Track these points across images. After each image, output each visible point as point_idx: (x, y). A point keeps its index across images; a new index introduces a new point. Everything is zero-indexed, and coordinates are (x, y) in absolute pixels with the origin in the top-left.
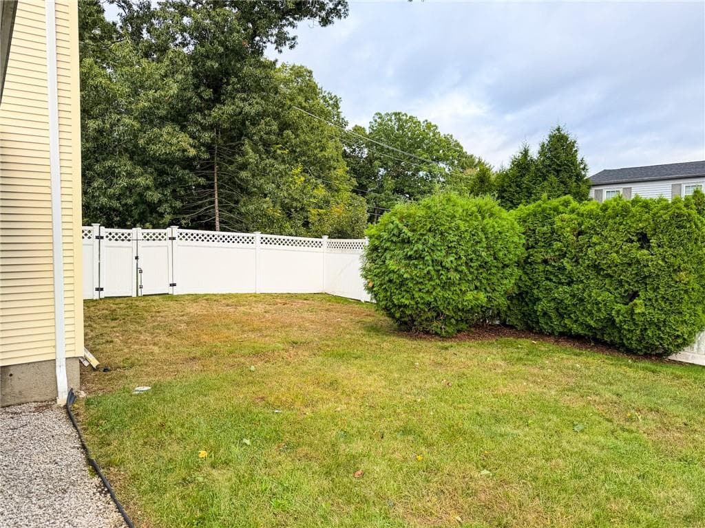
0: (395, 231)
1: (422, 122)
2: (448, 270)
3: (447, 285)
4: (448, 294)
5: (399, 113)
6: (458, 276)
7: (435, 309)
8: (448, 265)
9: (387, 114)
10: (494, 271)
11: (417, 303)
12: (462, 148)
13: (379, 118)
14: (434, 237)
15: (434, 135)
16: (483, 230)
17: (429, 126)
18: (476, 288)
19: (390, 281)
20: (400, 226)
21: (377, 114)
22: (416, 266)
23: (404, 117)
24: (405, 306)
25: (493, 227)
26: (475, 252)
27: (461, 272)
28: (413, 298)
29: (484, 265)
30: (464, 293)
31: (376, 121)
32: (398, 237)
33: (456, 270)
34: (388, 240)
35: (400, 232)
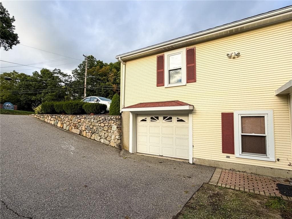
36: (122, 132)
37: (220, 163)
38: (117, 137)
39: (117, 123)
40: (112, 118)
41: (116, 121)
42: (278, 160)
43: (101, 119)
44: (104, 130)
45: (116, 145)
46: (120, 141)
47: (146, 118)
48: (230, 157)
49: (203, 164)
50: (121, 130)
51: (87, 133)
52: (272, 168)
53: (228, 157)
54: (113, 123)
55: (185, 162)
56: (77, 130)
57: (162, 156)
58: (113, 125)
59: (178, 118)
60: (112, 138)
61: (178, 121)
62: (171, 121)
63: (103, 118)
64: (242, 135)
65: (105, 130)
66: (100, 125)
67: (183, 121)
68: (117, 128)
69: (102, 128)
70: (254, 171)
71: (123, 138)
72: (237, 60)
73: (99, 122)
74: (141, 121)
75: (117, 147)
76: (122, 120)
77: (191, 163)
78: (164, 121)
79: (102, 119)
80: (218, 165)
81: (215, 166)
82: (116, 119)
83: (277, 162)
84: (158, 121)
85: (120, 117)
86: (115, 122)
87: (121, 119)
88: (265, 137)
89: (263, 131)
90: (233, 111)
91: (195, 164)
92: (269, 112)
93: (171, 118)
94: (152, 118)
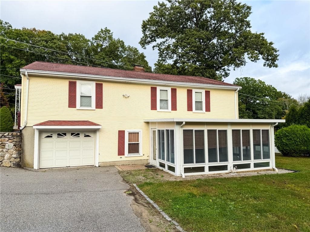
0: (284, 134)
1: (257, 81)
2: (297, 142)
3: (297, 145)
4: (298, 147)
5: (247, 78)
6: (300, 143)
7: (295, 150)
8: (298, 141)
9: (241, 78)
10: (308, 142)
11: (290, 149)
12: (276, 90)
13: (237, 80)
14: (294, 135)
15: (263, 86)
16: (305, 134)
17: (260, 82)
18: (304, 146)
19: (283, 144)
20: (286, 133)
21: (236, 78)
22: (290, 141)
23: (249, 79)
24: (287, 150)
25: (307, 133)
26: (303, 138)
27: (300, 142)
28: (289, 148)
29: (306, 141)
30: (301, 147)
31: (236, 81)
32: (285, 135)
33: (299, 142)
34: (282, 136)
35: (286, 134)
36: (23, 150)
37: (116, 162)
38: (14, 156)
39: (15, 140)
40: (5, 135)
41: (12, 138)
42: (144, 155)
45: (12, 164)
46: (19, 159)
47: (52, 135)
48: (122, 158)
49: (105, 165)
50: (21, 147)
52: (141, 160)
53: (121, 158)
54: (8, 141)
55: (93, 167)
57: (69, 167)
58: (8, 142)
59: (85, 134)
60: (5, 158)
61: (85, 136)
62: (79, 137)
64: (129, 144)
67: (89, 136)
68: (15, 145)
70: (133, 163)
71: (25, 156)
72: (127, 99)
74: (45, 137)
75: (14, 167)
76: (23, 137)
77: (98, 166)
78: (72, 137)
80: (115, 164)
81: (113, 165)
82: (13, 136)
83: (143, 156)
84: (65, 137)
85: (19, 134)
86: (10, 139)
87: (21, 137)
88: (138, 144)
89: (138, 141)
90: (124, 129)
91: (100, 166)
92: (141, 130)
93: (78, 134)
94: (59, 135)
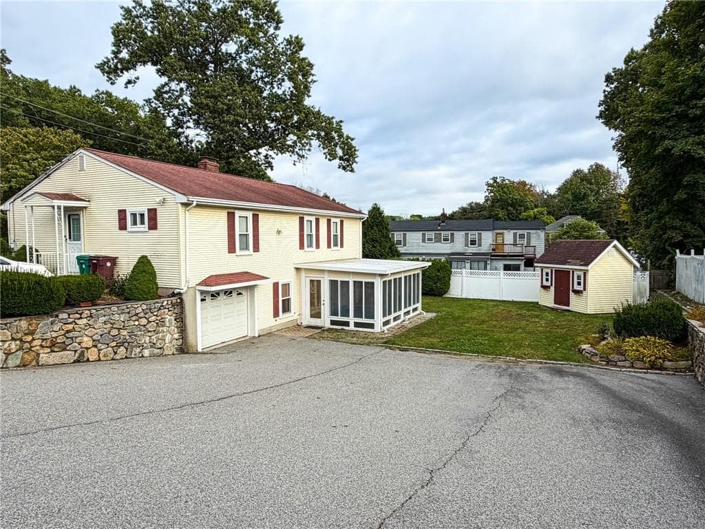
36: (185, 325)
38: (176, 336)
39: (175, 311)
40: (164, 304)
41: (171, 309)
43: (139, 310)
44: (149, 331)
45: (174, 350)
46: (181, 340)
47: (205, 296)
48: (277, 320)
50: (182, 321)
51: (102, 352)
54: (167, 314)
56: (62, 353)
59: (237, 291)
60: (167, 341)
61: (238, 294)
62: (231, 296)
63: (144, 307)
64: (282, 300)
65: (150, 329)
66: (137, 323)
67: (242, 294)
68: (175, 320)
69: (143, 329)
71: (187, 334)
72: (280, 236)
73: (134, 318)
74: (201, 301)
75: (177, 353)
76: (184, 305)
77: (257, 336)
78: (225, 297)
79: (143, 310)
81: (269, 332)
82: (173, 305)
84: (219, 298)
85: (178, 301)
86: (170, 311)
87: (181, 304)
88: (290, 298)
90: (279, 280)
92: (291, 280)
93: (231, 293)
94: (213, 295)
